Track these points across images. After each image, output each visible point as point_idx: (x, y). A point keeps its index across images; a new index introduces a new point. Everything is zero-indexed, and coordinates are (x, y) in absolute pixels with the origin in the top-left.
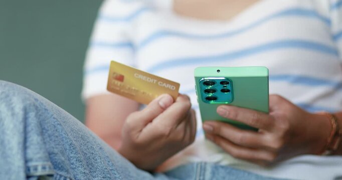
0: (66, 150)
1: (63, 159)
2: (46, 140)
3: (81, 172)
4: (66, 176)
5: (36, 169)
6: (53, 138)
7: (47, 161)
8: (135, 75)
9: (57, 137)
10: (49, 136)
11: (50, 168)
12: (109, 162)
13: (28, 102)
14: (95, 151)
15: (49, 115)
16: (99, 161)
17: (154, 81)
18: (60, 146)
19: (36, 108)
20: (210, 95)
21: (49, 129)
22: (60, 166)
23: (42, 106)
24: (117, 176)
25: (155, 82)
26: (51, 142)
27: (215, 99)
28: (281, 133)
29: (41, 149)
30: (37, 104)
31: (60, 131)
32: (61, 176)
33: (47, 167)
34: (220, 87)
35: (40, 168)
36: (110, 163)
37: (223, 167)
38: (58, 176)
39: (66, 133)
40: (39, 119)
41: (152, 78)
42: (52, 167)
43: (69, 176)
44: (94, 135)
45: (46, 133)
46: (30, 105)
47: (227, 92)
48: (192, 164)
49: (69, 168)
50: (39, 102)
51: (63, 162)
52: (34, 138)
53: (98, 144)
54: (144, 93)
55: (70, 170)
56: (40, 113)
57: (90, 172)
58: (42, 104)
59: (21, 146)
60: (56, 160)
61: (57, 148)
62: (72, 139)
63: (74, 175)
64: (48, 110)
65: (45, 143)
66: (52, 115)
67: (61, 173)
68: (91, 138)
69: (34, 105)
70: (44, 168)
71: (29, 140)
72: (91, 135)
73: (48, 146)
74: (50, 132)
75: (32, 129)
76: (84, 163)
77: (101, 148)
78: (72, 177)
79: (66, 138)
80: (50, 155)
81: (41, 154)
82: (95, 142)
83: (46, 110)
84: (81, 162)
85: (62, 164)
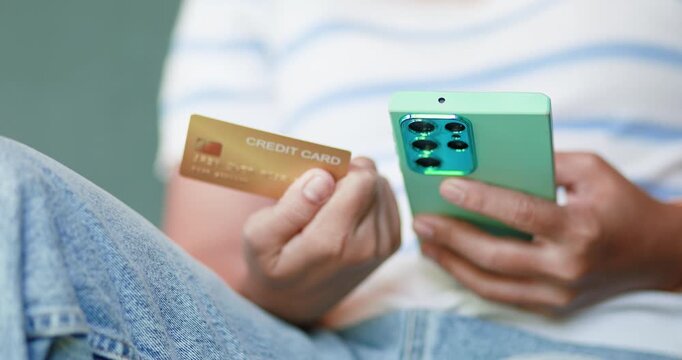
0: (114, 280)
1: (107, 299)
2: (68, 260)
3: (148, 330)
4: (115, 336)
5: (46, 321)
6: (85, 255)
7: (72, 303)
8: (248, 140)
9: (93, 251)
10: (76, 250)
11: (78, 319)
12: (210, 306)
13: (29, 176)
14: (178, 284)
15: (74, 205)
16: (188, 304)
17: (290, 150)
18: (100, 272)
19: (47, 188)
20: (426, 154)
21: (76, 234)
22: (101, 316)
23: (59, 184)
24: (229, 337)
25: (293, 153)
26: (80, 263)
27: (435, 163)
28: (579, 247)
29: (57, 277)
30: (48, 179)
31: (101, 239)
32: (103, 337)
33: (72, 318)
34: (445, 137)
35: (55, 320)
36: (213, 310)
37: (464, 320)
38: (97, 339)
39: (113, 244)
40: (53, 212)
41: (286, 146)
42: (83, 317)
43: (120, 337)
44: (177, 247)
45: (68, 242)
46: (33, 181)
47: (461, 148)
48: (395, 313)
49: (121, 319)
50: (53, 176)
51: (107, 306)
52: (43, 254)
53: (187, 268)
54: (267, 176)
55: (125, 326)
56: (55, 200)
57: (168, 329)
58: (60, 179)
59: (14, 271)
60: (92, 303)
61: (92, 276)
62: (128, 256)
63: (132, 336)
64: (72, 193)
65: (66, 265)
66: (82, 205)
67: (103, 331)
68: (170, 256)
69: (42, 182)
70: (64, 319)
71: (32, 257)
72: (170, 249)
73: (72, 272)
74: (77, 242)
75: (38, 235)
76: (155, 308)
77: (191, 278)
78: (128, 340)
79: (114, 256)
80: (79, 292)
81: (58, 289)
82: (179, 264)
83: (68, 192)
84: (147, 306)
85: (105, 312)
